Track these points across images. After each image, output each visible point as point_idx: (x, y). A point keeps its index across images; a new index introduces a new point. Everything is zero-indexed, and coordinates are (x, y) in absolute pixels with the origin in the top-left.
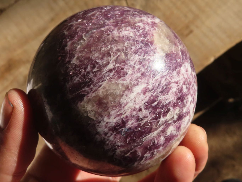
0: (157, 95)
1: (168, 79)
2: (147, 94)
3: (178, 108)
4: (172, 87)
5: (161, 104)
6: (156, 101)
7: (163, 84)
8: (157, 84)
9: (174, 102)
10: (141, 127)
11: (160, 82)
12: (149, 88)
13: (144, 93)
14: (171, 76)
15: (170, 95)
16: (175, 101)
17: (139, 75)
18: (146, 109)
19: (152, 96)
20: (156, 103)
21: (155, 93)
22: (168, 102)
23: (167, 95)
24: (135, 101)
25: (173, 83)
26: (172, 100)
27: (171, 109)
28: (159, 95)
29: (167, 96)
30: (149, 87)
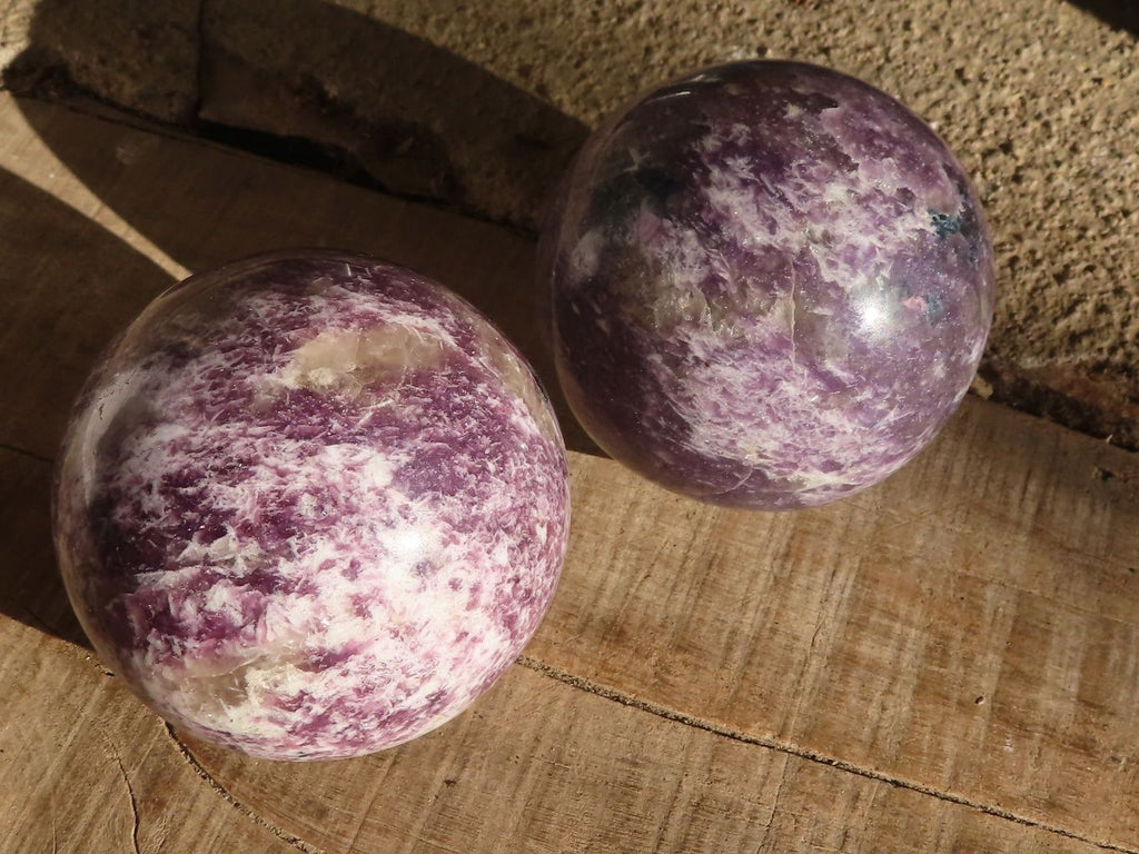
0: (202, 471)
1: (255, 448)
2: (179, 456)
3: (256, 544)
4: (257, 475)
5: (204, 502)
6: (192, 485)
7: (232, 451)
8: (216, 444)
9: (247, 518)
10: (138, 536)
11: (228, 445)
12: (190, 443)
13: (174, 451)
14: (271, 444)
15: (241, 492)
16: (251, 518)
17: (189, 400)
18: (162, 492)
19: (188, 466)
20: (190, 490)
21: (201, 464)
22: (226, 507)
23: (231, 486)
24: (146, 459)
25: (267, 466)
26: (241, 508)
27: (232, 532)
28: (207, 474)
29: (231, 489)
30: (194, 440)
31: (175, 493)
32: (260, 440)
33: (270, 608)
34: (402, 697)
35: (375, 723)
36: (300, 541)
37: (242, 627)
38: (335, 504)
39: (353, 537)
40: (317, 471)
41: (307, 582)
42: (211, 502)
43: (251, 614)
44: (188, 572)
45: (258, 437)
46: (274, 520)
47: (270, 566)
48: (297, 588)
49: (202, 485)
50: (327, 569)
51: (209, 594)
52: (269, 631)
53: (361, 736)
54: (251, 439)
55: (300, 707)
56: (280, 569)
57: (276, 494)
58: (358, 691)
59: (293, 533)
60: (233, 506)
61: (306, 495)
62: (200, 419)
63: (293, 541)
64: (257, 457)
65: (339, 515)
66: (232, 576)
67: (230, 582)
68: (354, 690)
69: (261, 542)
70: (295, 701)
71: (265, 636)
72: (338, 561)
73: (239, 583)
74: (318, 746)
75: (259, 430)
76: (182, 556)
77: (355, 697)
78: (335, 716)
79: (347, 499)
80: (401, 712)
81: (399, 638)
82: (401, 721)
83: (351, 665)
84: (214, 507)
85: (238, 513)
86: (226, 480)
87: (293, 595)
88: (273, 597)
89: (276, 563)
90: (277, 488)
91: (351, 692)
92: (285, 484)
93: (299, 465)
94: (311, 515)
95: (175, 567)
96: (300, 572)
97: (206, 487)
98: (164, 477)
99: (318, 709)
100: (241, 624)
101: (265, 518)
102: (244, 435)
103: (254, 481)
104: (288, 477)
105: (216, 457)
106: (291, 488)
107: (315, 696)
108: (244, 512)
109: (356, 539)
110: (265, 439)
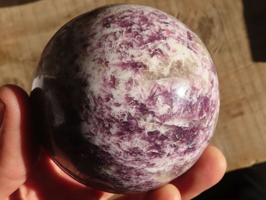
31: (160, 151)
32: (121, 158)
33: (146, 98)
34: (118, 33)
35: (134, 27)
36: (123, 118)
37: (160, 95)
38: (104, 125)
39: (103, 111)
40: (105, 140)
41: (128, 102)
42: (148, 145)
43: (155, 98)
44: (169, 123)
45: (121, 159)
46: (128, 130)
47: (138, 114)
48: (132, 101)
49: (148, 151)
50: (118, 104)
51: (166, 112)
52: (151, 88)
53: (142, 23)
54: (124, 159)
55: (156, 50)
56: (135, 112)
57: (123, 139)
58: (132, 46)
59: (124, 122)
60: (141, 141)
61: (113, 133)
62: (139, 171)
63: (125, 119)
64: (124, 153)
65: (104, 121)
66: (154, 116)
67: (155, 114)
68: (133, 47)
69: (137, 124)
70: (156, 54)
71: (154, 87)
72: (113, 104)
73: (153, 113)
74: (159, 26)
75: (120, 161)
76: (168, 130)
77: (134, 44)
78: (145, 39)
79: (99, 124)
80: (122, 27)
81: (106, 60)
82: (124, 22)
83: (128, 59)
84: (148, 143)
85: (140, 138)
86: (139, 150)
87: (135, 99)
88: (143, 102)
89: (136, 114)
90: (122, 141)
91: (135, 47)
92: (118, 141)
93: (111, 144)
94: (114, 125)
95: (173, 126)
96: (128, 107)
97: (148, 150)
98: (161, 157)
99: (150, 45)
100: (160, 96)
101: (132, 132)
102: (125, 162)
103: (129, 146)
104: (116, 142)
105: (139, 158)
106: (117, 138)
107: (148, 52)
108: (138, 137)
109: (102, 109)
110: (119, 158)
